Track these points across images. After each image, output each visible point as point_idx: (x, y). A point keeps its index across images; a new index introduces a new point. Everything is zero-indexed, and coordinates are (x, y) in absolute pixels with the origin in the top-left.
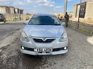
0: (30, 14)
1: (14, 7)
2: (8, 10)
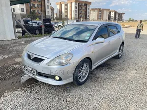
0: (136, 20)
1: (109, 10)
2: (101, 13)
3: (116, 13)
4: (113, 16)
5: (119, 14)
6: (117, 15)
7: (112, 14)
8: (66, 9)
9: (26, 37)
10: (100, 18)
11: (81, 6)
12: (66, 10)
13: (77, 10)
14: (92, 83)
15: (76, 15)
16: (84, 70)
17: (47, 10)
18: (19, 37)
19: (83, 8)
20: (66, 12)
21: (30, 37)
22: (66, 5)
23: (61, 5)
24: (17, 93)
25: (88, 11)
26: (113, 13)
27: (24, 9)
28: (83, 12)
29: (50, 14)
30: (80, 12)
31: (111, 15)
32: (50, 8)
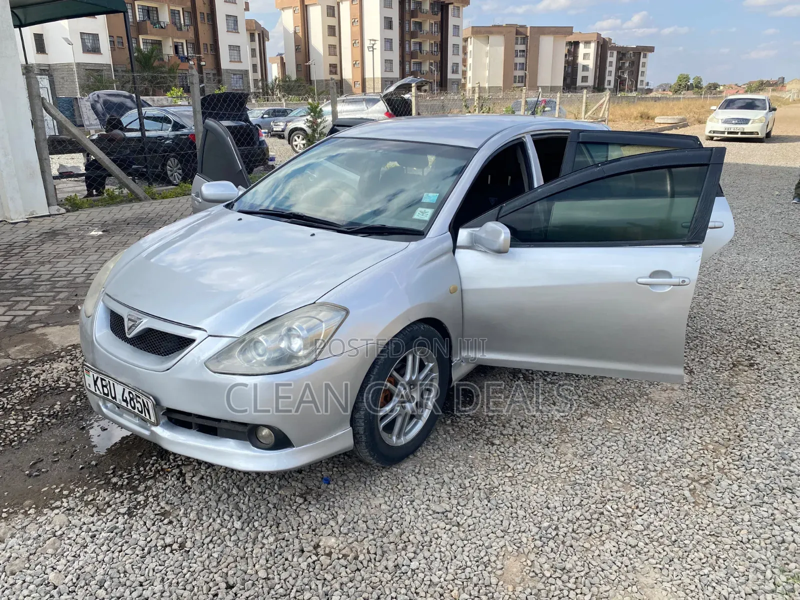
0: (715, 86)
3: (603, 47)
4: (591, 63)
5: (622, 53)
6: (612, 58)
7: (587, 56)
8: (333, 31)
9: (113, 200)
10: (522, 79)
11: (413, 14)
12: (333, 41)
13: (395, 34)
14: (456, 448)
15: (388, 63)
16: (412, 384)
17: (225, 39)
18: (73, 205)
19: (426, 27)
20: (334, 50)
21: (134, 198)
22: (332, 11)
23: (305, 9)
24: (58, 518)
25: (452, 40)
26: (592, 49)
27: (95, 37)
28: (426, 47)
29: (247, 63)
30: (412, 46)
31: (581, 61)
32: (242, 26)
